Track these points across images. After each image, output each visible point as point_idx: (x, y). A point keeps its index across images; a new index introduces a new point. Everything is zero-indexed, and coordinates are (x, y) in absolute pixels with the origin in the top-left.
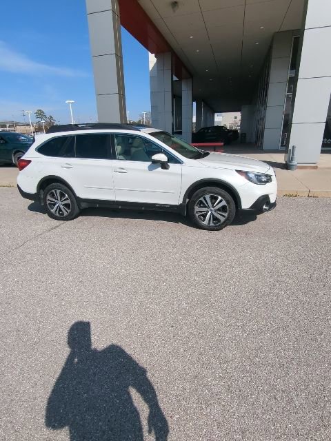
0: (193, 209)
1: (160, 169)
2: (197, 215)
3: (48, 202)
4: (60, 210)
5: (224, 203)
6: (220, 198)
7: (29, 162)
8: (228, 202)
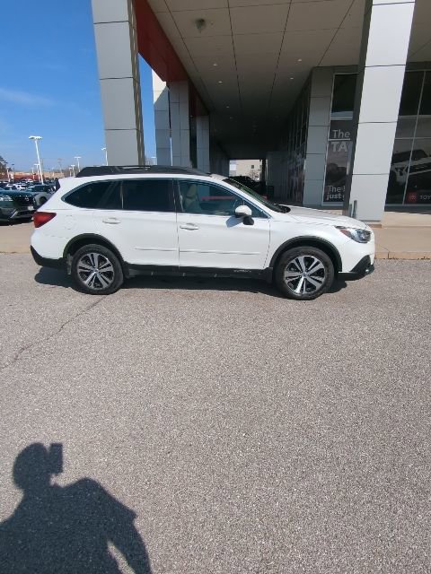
0: (283, 274)
1: (242, 225)
2: (287, 281)
3: (79, 270)
4: (97, 280)
5: (321, 266)
6: (316, 260)
7: (53, 215)
8: (326, 264)
